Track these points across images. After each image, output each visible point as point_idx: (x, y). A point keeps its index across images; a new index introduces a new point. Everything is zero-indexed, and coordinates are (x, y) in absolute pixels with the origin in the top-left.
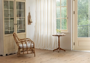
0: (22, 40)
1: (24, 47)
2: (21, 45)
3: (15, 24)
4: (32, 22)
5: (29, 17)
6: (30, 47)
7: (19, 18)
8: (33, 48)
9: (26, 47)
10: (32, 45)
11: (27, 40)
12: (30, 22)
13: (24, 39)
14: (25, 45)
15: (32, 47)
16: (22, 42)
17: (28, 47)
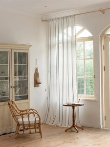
0: (23, 111)
1: (24, 123)
2: (20, 120)
3: (11, 87)
4: (40, 83)
5: (36, 75)
6: (34, 123)
7: (19, 78)
8: (39, 124)
9: (28, 123)
10: (37, 119)
11: (31, 111)
12: (37, 83)
13: (26, 110)
14: (26, 120)
15: (37, 122)
16: (21, 115)
17: (31, 123)
